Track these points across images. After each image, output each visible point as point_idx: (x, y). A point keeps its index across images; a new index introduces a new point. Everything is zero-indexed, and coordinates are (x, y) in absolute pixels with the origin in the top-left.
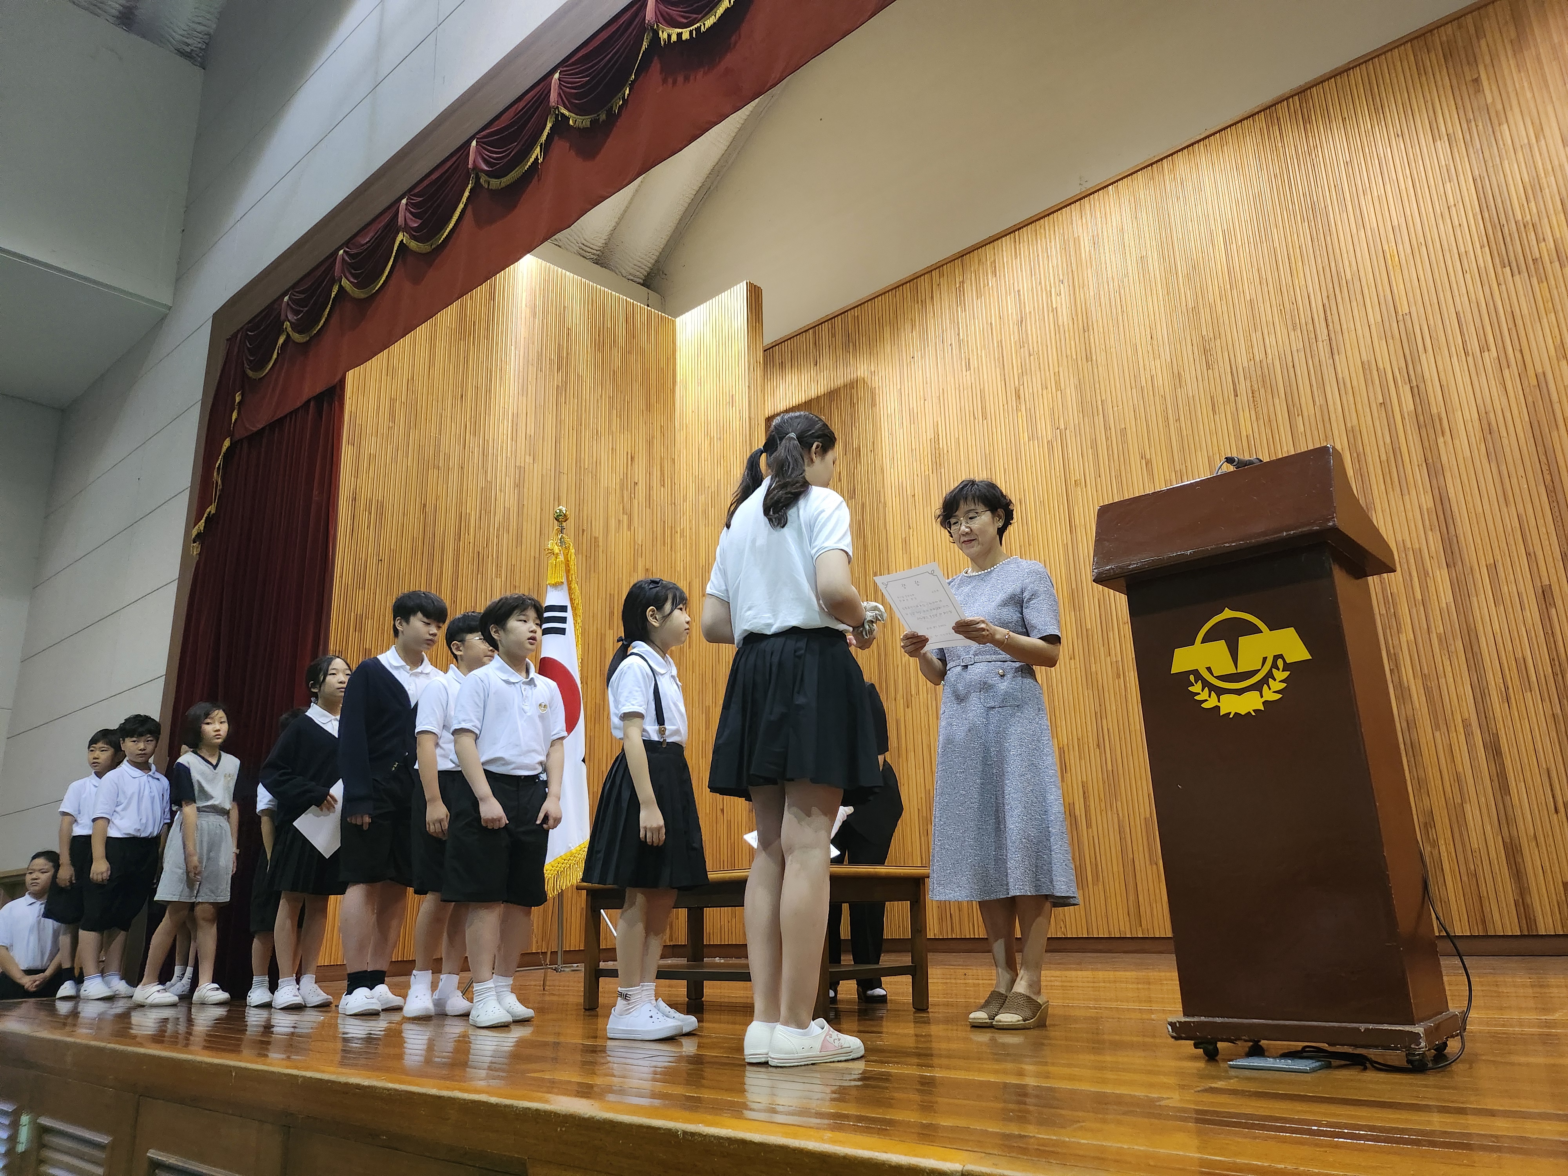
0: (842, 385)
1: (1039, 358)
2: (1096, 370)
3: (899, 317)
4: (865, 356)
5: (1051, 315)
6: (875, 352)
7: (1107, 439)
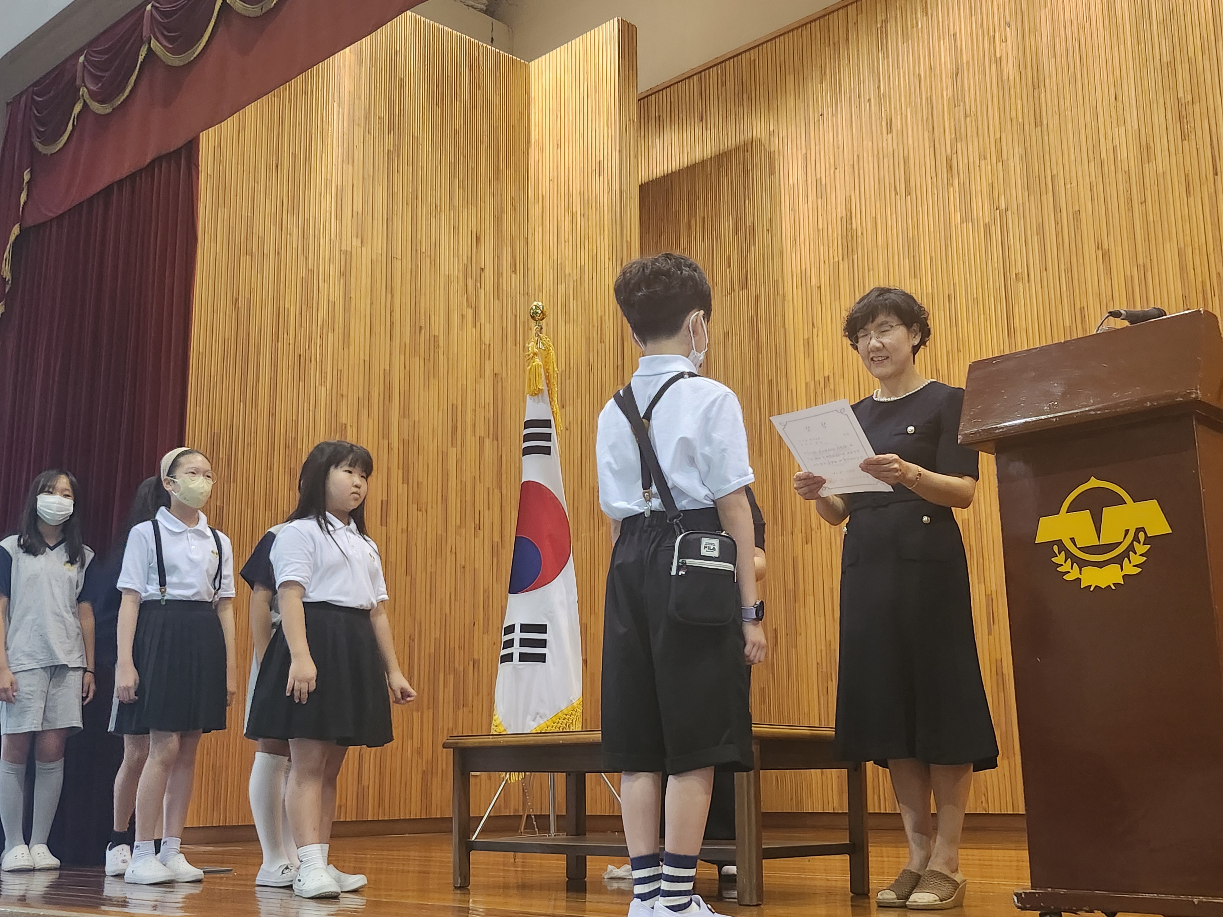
0: (734, 146)
1: (976, 120)
2: (1046, 138)
3: (805, 63)
5: (994, 66)
7: (1056, 223)
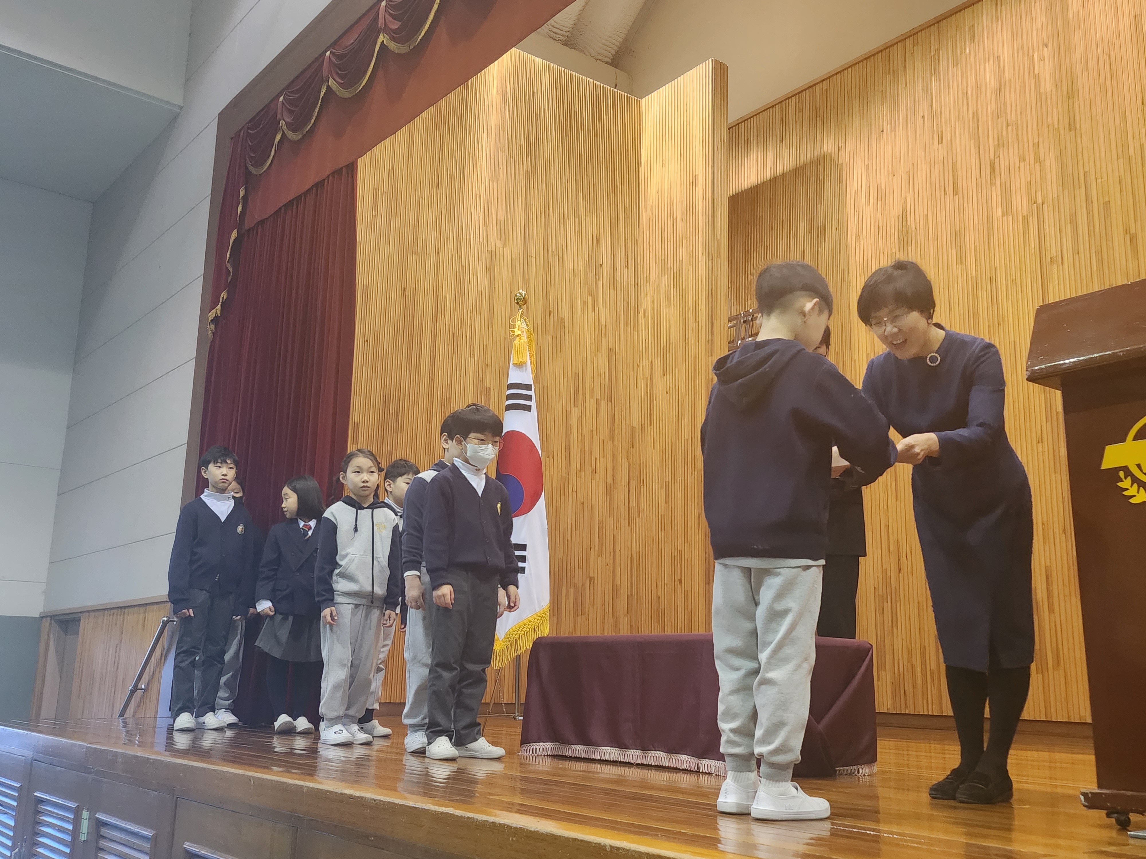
0: (808, 161)
4: (833, 130)
5: (1032, 81)
6: (843, 126)
7: (1088, 213)
